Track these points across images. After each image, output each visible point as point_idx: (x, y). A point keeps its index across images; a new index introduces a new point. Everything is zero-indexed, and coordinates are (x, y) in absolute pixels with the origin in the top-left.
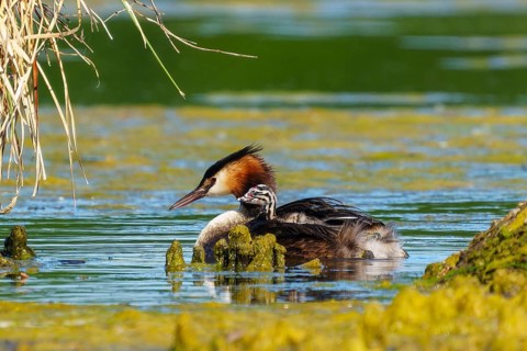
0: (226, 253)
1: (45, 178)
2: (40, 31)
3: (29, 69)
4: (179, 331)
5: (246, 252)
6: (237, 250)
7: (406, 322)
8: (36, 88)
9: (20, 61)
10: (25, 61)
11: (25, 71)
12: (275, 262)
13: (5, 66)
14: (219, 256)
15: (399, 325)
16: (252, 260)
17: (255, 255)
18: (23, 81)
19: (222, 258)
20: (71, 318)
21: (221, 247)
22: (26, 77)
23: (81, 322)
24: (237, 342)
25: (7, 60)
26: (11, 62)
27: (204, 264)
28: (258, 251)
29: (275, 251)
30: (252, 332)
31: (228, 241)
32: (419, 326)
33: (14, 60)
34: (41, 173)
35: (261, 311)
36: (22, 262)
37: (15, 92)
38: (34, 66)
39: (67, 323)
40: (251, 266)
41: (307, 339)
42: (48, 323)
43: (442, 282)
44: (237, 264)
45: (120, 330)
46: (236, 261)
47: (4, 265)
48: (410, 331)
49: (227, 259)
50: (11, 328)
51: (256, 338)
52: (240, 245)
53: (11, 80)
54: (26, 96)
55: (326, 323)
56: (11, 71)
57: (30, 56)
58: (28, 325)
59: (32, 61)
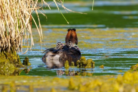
0: (80, 64)
1: (33, 45)
2: (32, 7)
4: (70, 83)
5: (85, 63)
6: (82, 63)
7: (127, 80)
8: (31, 21)
9: (27, 15)
11: (28, 17)
12: (92, 66)
14: (78, 64)
15: (125, 81)
16: (86, 65)
17: (87, 64)
18: (28, 20)
19: (79, 65)
21: (78, 62)
22: (29, 19)
23: (44, 81)
25: (24, 15)
26: (25, 15)
27: (74, 66)
29: (92, 63)
30: (88, 83)
31: (80, 60)
32: (131, 81)
33: (26, 15)
34: (33, 44)
35: (90, 78)
36: (28, 66)
37: (26, 22)
40: (86, 67)
41: (103, 84)
42: (36, 81)
43: (135, 71)
44: (82, 66)
45: (54, 83)
47: (23, 67)
48: (128, 82)
49: (80, 65)
50: (27, 82)
51: (90, 84)
52: (83, 61)
53: (25, 20)
54: (28, 23)
55: (107, 81)
56: (25, 17)
57: (30, 14)
58: (31, 81)
59: (30, 15)
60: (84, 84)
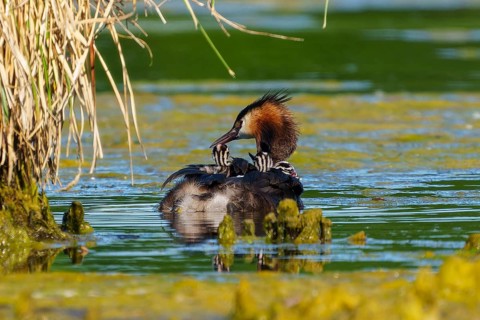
0: (275, 226)
1: (102, 156)
2: (96, 15)
3: (86, 51)
4: (238, 299)
5: (294, 225)
6: (286, 224)
7: (454, 289)
8: (93, 68)
9: (78, 44)
10: (82, 44)
11: (83, 52)
12: (322, 235)
13: (64, 47)
14: (268, 229)
15: (447, 292)
16: (300, 232)
17: (302, 228)
18: (80, 63)
19: (271, 231)
20: (133, 287)
21: (270, 220)
22: (84, 58)
23: (142, 291)
24: (295, 307)
25: (66, 42)
26: (69, 45)
27: (254, 237)
28: (306, 225)
29: (322, 225)
30: (307, 299)
31: (277, 215)
32: (466, 292)
33: (72, 43)
34: (99, 151)
35: (314, 281)
36: (80, 236)
37: (72, 71)
38: (91, 48)
39: (130, 292)
40: (299, 239)
41: (362, 304)
42: (111, 293)
44: (285, 236)
45: (180, 298)
46: (285, 235)
47: (64, 239)
48: (457, 297)
49: (276, 230)
50: (76, 297)
51: (312, 303)
52: (288, 218)
53: (70, 62)
54: (83, 75)
55: (377, 291)
56: (69, 52)
57: (87, 40)
58: (92, 294)
59: (89, 43)
60: (291, 303)
